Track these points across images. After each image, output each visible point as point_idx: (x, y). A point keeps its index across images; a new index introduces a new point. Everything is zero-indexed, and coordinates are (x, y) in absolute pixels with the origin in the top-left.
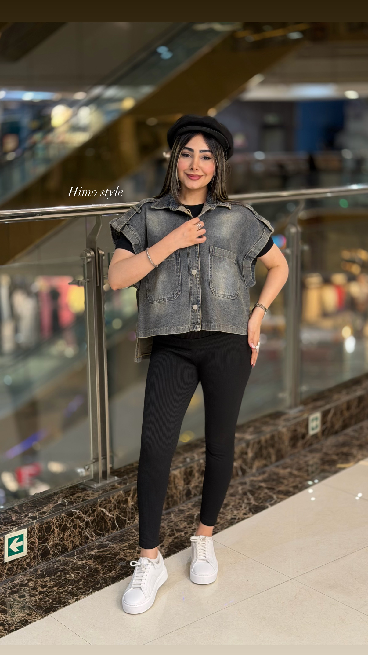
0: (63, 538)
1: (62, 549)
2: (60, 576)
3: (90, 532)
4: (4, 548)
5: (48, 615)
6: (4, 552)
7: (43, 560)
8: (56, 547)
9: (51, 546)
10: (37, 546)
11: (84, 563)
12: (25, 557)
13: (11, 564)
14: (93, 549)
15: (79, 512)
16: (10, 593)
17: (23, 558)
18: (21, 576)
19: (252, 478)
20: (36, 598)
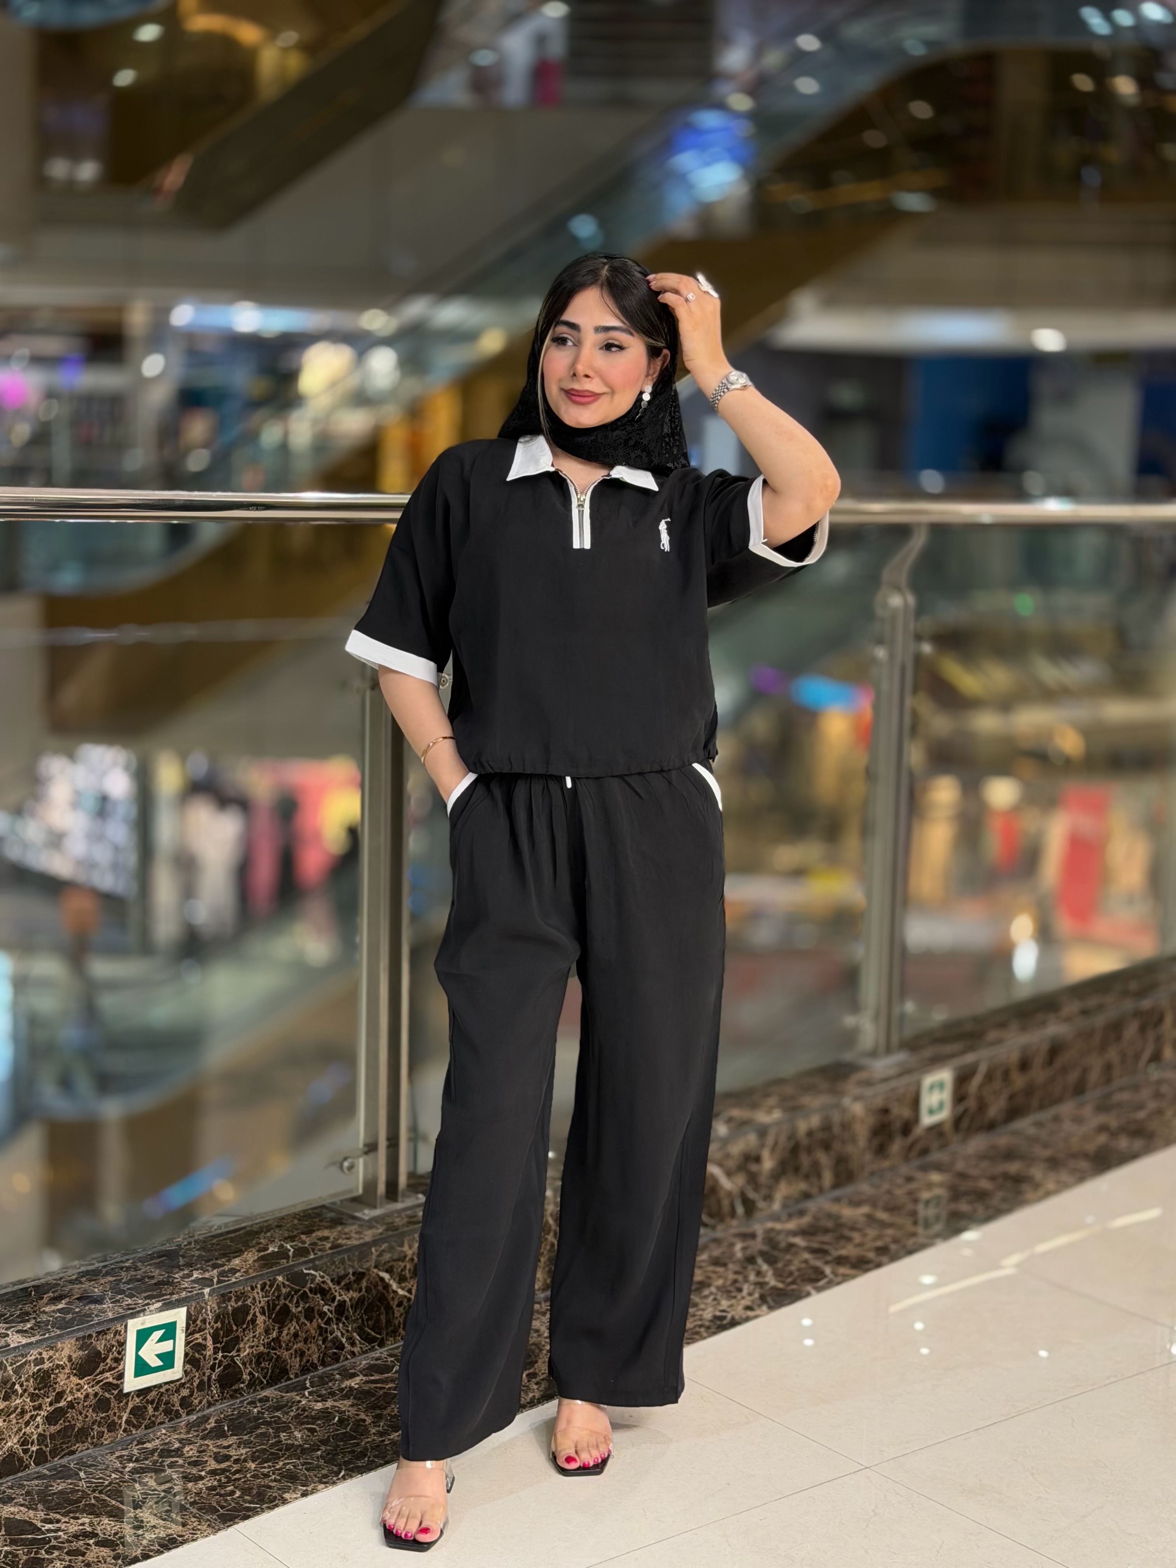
0: (277, 1340)
1: (273, 1372)
2: (264, 1435)
3: (347, 1331)
4: (125, 1355)
5: (228, 1527)
6: (124, 1364)
7: (223, 1395)
8: (258, 1363)
9: (245, 1360)
10: (210, 1356)
11: (328, 1408)
12: (178, 1383)
13: (141, 1398)
14: (354, 1375)
15: (322, 1277)
16: (134, 1471)
17: (172, 1385)
18: (164, 1431)
19: (770, 1225)
20: (200, 1484)
